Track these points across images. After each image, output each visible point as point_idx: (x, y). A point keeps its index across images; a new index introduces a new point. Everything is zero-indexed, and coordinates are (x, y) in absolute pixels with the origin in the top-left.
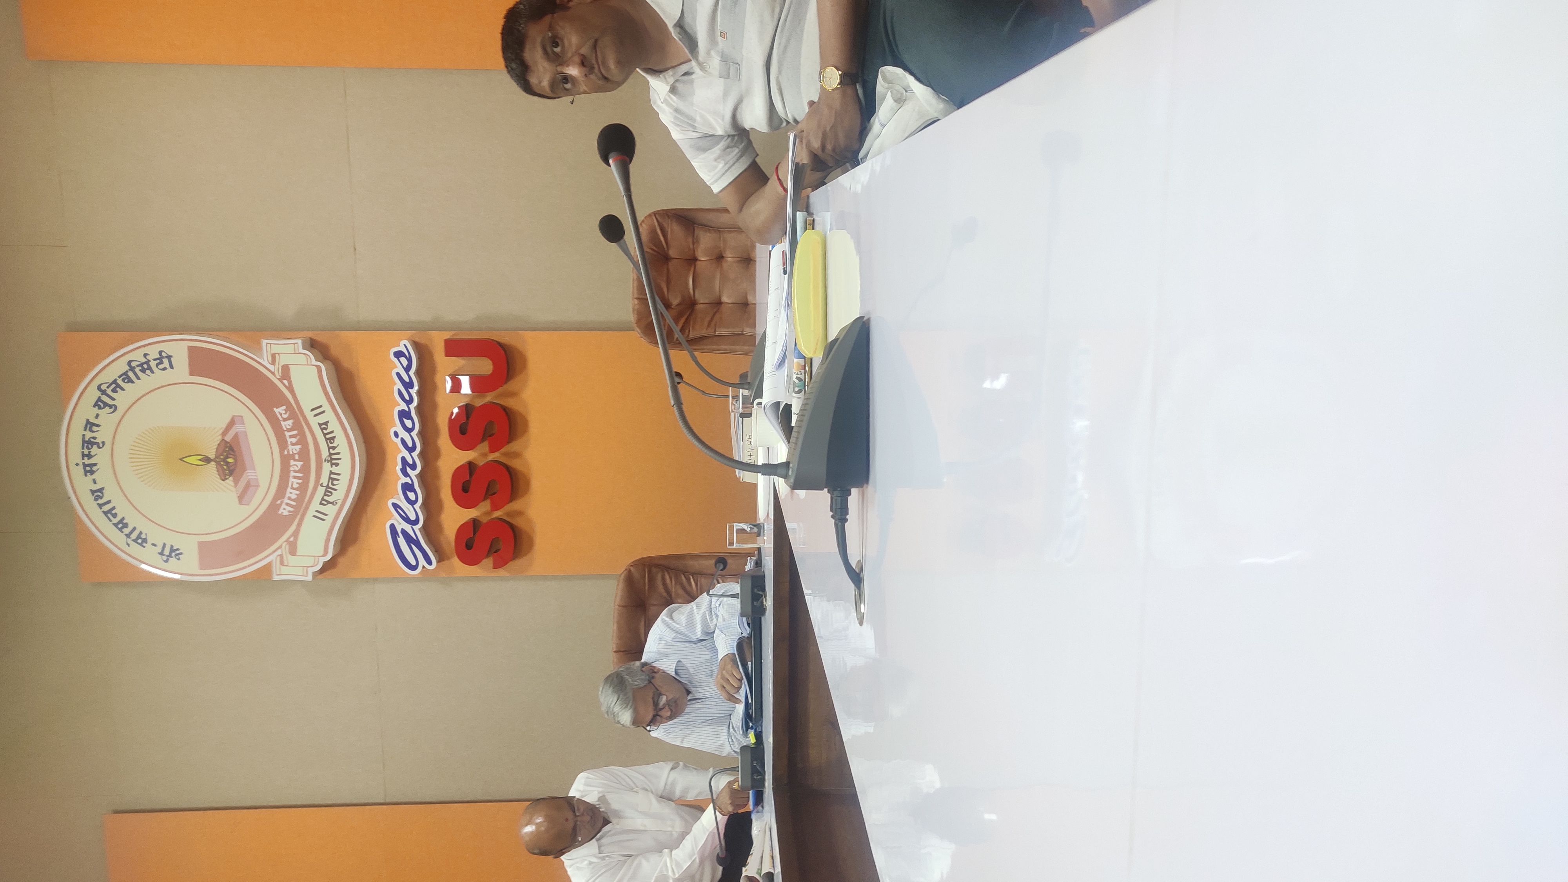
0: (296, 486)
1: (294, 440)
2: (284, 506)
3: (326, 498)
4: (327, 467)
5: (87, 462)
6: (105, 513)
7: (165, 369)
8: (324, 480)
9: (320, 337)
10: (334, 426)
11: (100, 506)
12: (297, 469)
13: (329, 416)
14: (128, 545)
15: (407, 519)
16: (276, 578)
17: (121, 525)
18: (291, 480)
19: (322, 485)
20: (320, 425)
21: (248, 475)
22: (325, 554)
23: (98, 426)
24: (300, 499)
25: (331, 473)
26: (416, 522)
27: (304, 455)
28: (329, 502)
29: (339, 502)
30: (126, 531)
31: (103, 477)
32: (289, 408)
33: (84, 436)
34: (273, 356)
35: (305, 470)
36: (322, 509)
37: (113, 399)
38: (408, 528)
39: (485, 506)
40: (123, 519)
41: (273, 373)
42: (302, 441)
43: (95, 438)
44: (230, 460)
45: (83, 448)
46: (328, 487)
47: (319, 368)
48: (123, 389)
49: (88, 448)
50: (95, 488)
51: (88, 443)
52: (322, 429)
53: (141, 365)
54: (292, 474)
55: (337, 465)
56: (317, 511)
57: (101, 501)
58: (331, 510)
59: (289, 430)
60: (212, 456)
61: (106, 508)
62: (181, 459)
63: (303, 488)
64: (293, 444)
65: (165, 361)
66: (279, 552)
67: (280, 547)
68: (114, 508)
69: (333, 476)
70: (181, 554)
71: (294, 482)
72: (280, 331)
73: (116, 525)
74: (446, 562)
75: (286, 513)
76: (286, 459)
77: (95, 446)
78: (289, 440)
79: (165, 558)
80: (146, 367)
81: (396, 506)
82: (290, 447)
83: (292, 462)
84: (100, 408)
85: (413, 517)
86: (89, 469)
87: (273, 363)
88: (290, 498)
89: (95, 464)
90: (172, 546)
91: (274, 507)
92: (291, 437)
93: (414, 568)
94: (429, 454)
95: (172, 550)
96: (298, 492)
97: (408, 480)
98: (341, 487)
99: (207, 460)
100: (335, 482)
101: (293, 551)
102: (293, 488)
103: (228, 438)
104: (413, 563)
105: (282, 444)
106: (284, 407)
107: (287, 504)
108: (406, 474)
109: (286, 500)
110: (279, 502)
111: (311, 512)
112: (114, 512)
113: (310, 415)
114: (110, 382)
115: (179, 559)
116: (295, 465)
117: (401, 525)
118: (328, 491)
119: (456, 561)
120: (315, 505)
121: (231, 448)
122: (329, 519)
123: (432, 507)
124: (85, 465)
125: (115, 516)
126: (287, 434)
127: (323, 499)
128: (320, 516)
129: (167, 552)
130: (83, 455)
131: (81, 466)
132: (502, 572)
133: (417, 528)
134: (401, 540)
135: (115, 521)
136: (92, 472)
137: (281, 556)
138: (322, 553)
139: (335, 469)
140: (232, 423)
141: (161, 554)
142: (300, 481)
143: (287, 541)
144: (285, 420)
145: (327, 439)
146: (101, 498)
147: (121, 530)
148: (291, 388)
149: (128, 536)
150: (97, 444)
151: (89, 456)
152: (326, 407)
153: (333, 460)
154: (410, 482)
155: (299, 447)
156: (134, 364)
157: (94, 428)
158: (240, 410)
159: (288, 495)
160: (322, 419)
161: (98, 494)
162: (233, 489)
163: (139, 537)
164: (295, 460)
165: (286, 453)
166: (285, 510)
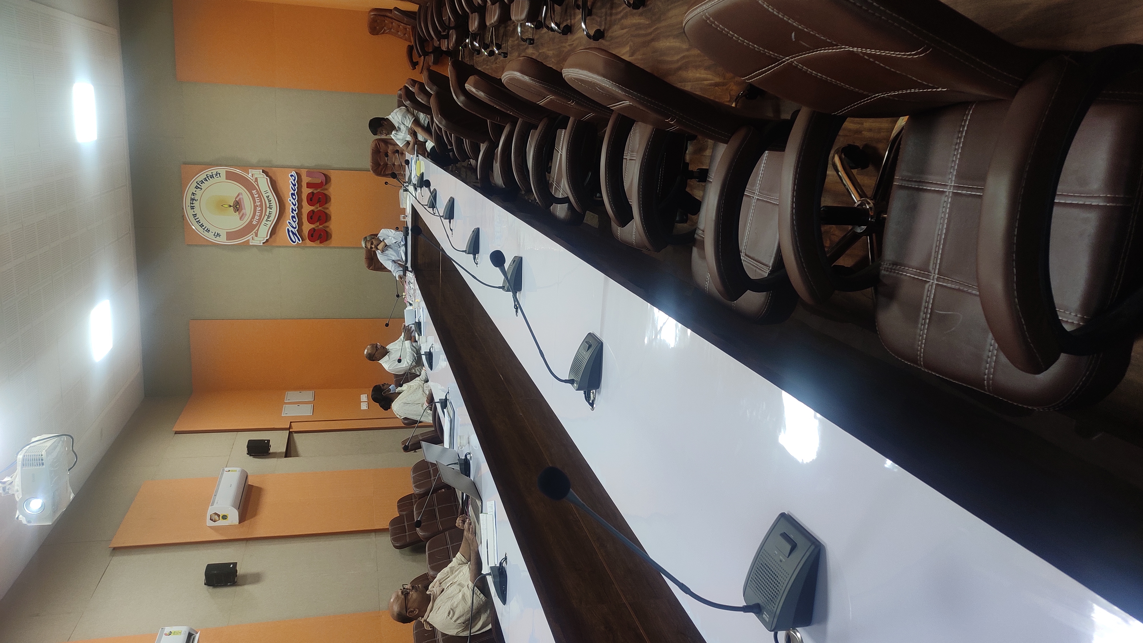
0: (258, 215)
1: (258, 201)
2: (254, 221)
3: (268, 219)
4: (268, 210)
5: (192, 205)
6: (197, 222)
7: (218, 177)
8: (267, 214)
9: (266, 170)
10: (271, 197)
11: (195, 219)
12: (259, 210)
13: (270, 194)
14: (204, 232)
15: (293, 227)
16: (251, 244)
17: (202, 226)
18: (257, 213)
19: (266, 215)
20: (267, 196)
21: (243, 211)
22: (267, 237)
23: (196, 194)
24: (259, 219)
25: (270, 211)
26: (296, 228)
27: (261, 206)
28: (268, 221)
29: (272, 221)
30: (203, 227)
31: (197, 211)
32: (257, 191)
33: (191, 197)
34: (253, 175)
35: (261, 210)
36: (266, 222)
37: (201, 186)
38: (293, 230)
39: (318, 224)
40: (202, 224)
41: (252, 180)
42: (261, 201)
43: (195, 198)
44: (237, 206)
45: (191, 201)
46: (268, 216)
47: (267, 179)
48: (204, 183)
49: (192, 201)
50: (194, 213)
51: (192, 199)
52: (267, 198)
53: (210, 176)
54: (257, 211)
55: (271, 209)
56: (265, 223)
57: (195, 218)
58: (269, 223)
59: (257, 198)
60: (232, 205)
61: (197, 220)
62: (222, 206)
63: (260, 216)
64: (258, 202)
65: (218, 175)
66: (252, 236)
67: (252, 234)
68: (200, 220)
69: (270, 212)
70: (221, 235)
71: (258, 214)
72: (254, 167)
73: (200, 226)
74: (304, 241)
75: (255, 224)
76: (255, 207)
77: (195, 201)
78: (256, 201)
79: (215, 237)
80: (212, 177)
81: (289, 223)
82: (257, 203)
83: (257, 208)
84: (197, 189)
85: (295, 226)
86: (192, 208)
87: (252, 177)
88: (256, 219)
89: (194, 206)
90: (218, 233)
91: (251, 222)
92: (257, 200)
93: (294, 242)
94: (300, 207)
95: (218, 234)
96: (259, 217)
97: (293, 215)
98: (273, 216)
99: (230, 206)
100: (271, 214)
101: (256, 236)
102: (257, 216)
103: (237, 200)
104: (294, 241)
105: (255, 202)
106: (255, 190)
107: (255, 221)
108: (293, 213)
109: (255, 220)
110: (252, 220)
111: (263, 223)
112: (199, 221)
113: (263, 193)
114: (200, 180)
115: (220, 237)
116: (259, 209)
117: (291, 229)
118: (269, 217)
119: (307, 241)
120: (264, 221)
121: (238, 203)
122: (269, 226)
123: (300, 224)
124: (191, 206)
125: (200, 223)
126: (256, 199)
127: (267, 220)
128: (266, 225)
129: (216, 235)
130: (191, 203)
131: (190, 207)
132: (322, 245)
133: (296, 230)
134: (291, 233)
135: (200, 224)
136: (193, 209)
137: (253, 237)
138: (266, 236)
139: (271, 210)
140: (238, 195)
141: (214, 235)
142: (259, 214)
143: (255, 232)
144: (255, 194)
145: (268, 201)
146: (196, 217)
147: (201, 227)
148: (258, 185)
149: (204, 229)
150: (195, 200)
151: (193, 204)
152: (269, 191)
153: (270, 208)
154: (294, 215)
155: (260, 203)
156: (208, 175)
157: (195, 195)
158: (241, 191)
159: (256, 218)
160: (267, 195)
161: (194, 216)
162: (238, 215)
163: (207, 229)
164: (258, 207)
165: (255, 205)
166: (254, 223)
